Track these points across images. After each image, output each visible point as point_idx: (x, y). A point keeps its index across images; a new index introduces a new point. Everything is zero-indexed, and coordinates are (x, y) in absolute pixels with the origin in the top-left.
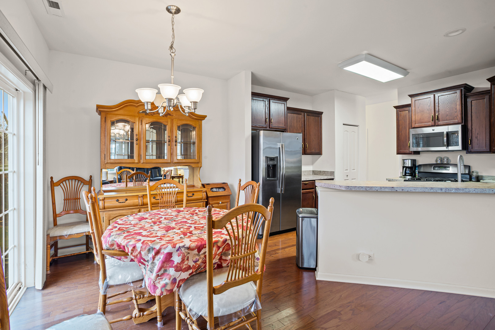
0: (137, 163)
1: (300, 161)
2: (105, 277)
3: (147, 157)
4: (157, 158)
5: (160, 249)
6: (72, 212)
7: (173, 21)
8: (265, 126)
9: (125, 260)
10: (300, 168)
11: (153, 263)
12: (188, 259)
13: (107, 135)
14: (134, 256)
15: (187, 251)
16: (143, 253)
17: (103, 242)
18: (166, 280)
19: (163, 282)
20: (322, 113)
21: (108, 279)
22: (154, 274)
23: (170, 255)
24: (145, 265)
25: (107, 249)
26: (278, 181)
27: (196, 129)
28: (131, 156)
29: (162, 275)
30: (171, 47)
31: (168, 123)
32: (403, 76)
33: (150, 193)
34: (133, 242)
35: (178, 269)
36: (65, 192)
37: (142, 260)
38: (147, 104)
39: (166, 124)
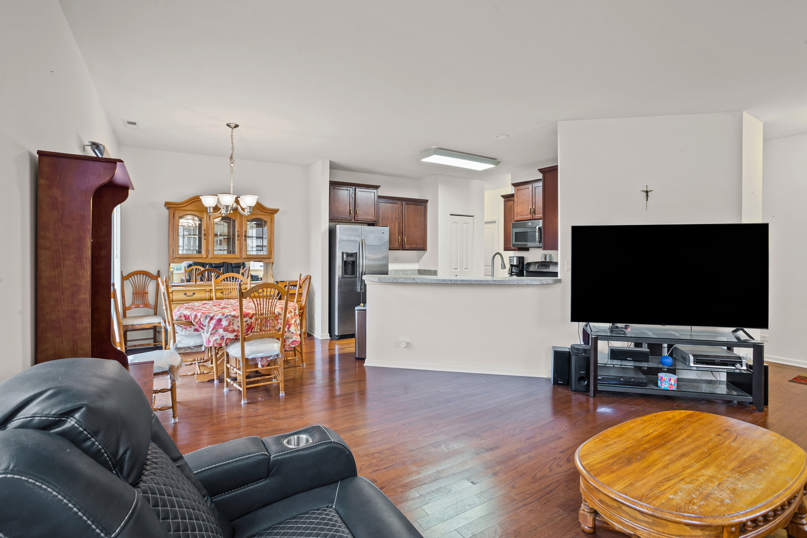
0: (205, 258)
1: (387, 258)
2: (175, 341)
3: (216, 253)
4: (228, 253)
5: (213, 316)
6: (141, 306)
7: (232, 136)
8: (349, 218)
9: (190, 329)
10: (387, 266)
11: (208, 326)
12: (233, 324)
13: (176, 231)
14: (196, 323)
15: (232, 318)
16: (202, 319)
17: (174, 316)
18: (217, 337)
19: (214, 338)
20: (426, 201)
21: (177, 342)
22: (209, 333)
23: (220, 320)
24: (203, 329)
25: (177, 320)
26: (358, 279)
27: (268, 223)
28: (199, 252)
29: (214, 333)
30: (231, 158)
31: (236, 217)
32: (494, 166)
33: (215, 287)
34: (195, 313)
35: (225, 330)
36: (134, 287)
37: (201, 326)
38: (210, 208)
39: (234, 218)
